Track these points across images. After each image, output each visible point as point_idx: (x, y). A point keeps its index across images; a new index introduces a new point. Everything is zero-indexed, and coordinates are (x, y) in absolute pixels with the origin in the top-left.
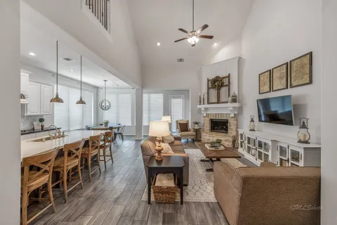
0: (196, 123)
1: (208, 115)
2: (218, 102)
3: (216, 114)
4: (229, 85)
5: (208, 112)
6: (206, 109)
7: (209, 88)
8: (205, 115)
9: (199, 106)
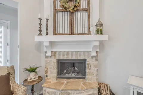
0: (33, 70)
1: (54, 54)
2: (72, 33)
3: (68, 53)
4: (87, 10)
5: (54, 50)
6: (52, 43)
7: (56, 11)
8: (49, 54)
9: (38, 38)
